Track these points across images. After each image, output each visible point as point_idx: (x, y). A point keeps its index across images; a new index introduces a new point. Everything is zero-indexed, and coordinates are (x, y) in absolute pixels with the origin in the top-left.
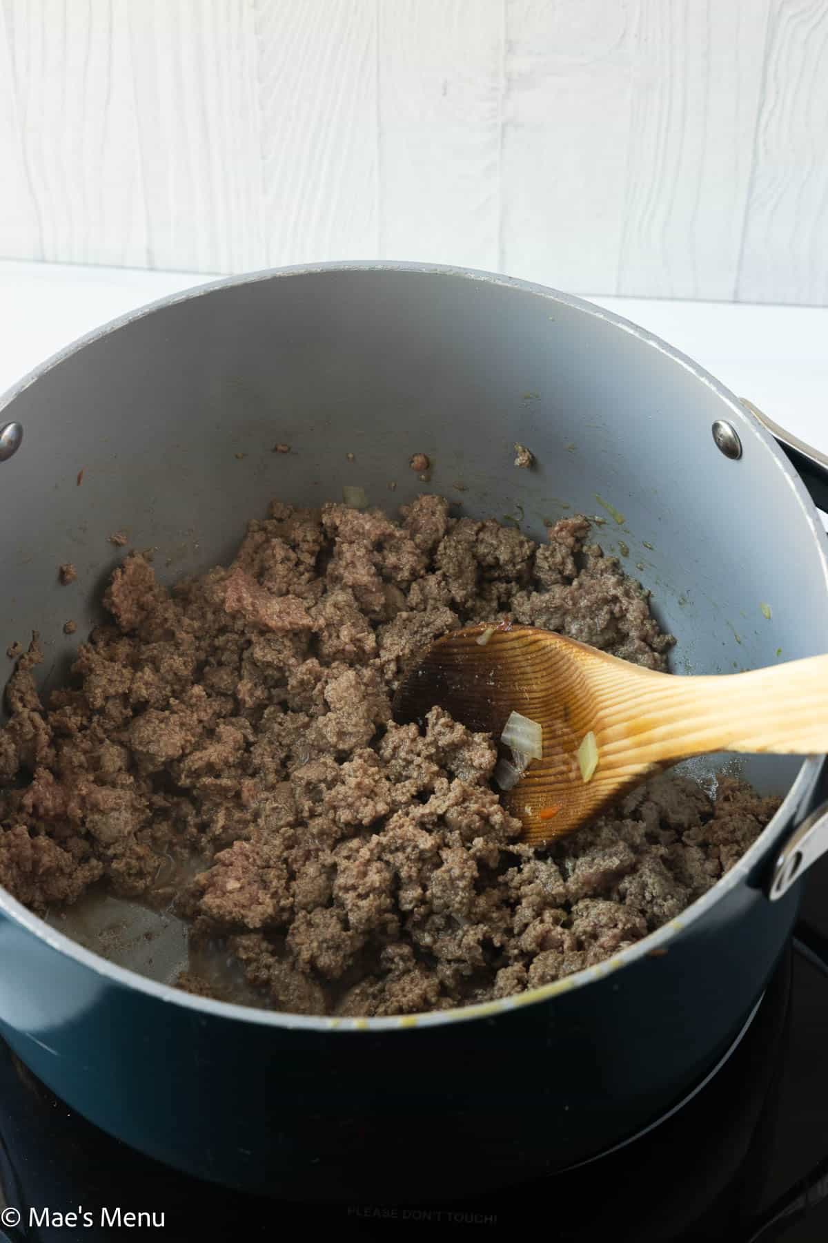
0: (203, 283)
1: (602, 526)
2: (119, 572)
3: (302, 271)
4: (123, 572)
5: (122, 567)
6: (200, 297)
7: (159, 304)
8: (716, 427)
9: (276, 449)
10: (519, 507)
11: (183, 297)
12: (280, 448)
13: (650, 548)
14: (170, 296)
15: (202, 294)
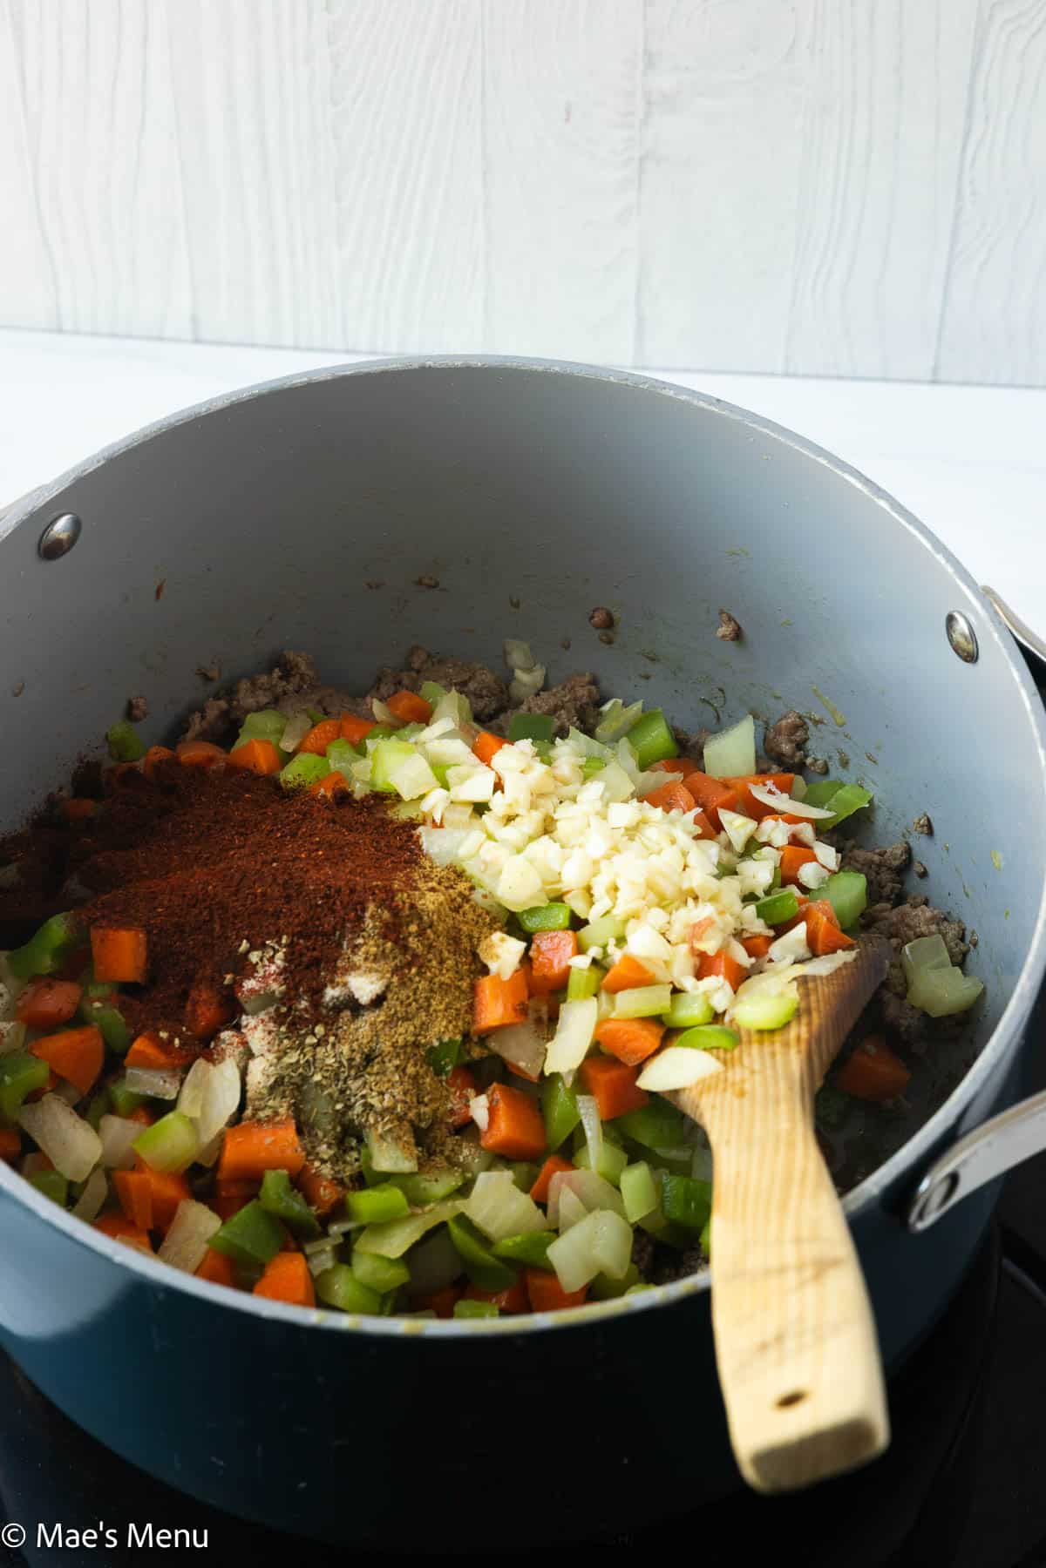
0: (341, 363)
1: (819, 726)
2: (197, 716)
3: (459, 363)
4: (203, 718)
5: (202, 711)
6: (326, 382)
7: (274, 385)
8: (951, 619)
9: (420, 583)
10: (721, 690)
11: (305, 379)
12: (426, 581)
13: (874, 762)
14: (287, 377)
15: (329, 378)
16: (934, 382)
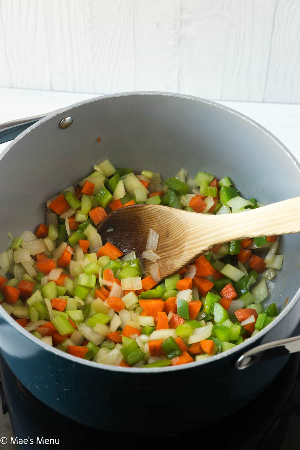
16: (264, 102)
